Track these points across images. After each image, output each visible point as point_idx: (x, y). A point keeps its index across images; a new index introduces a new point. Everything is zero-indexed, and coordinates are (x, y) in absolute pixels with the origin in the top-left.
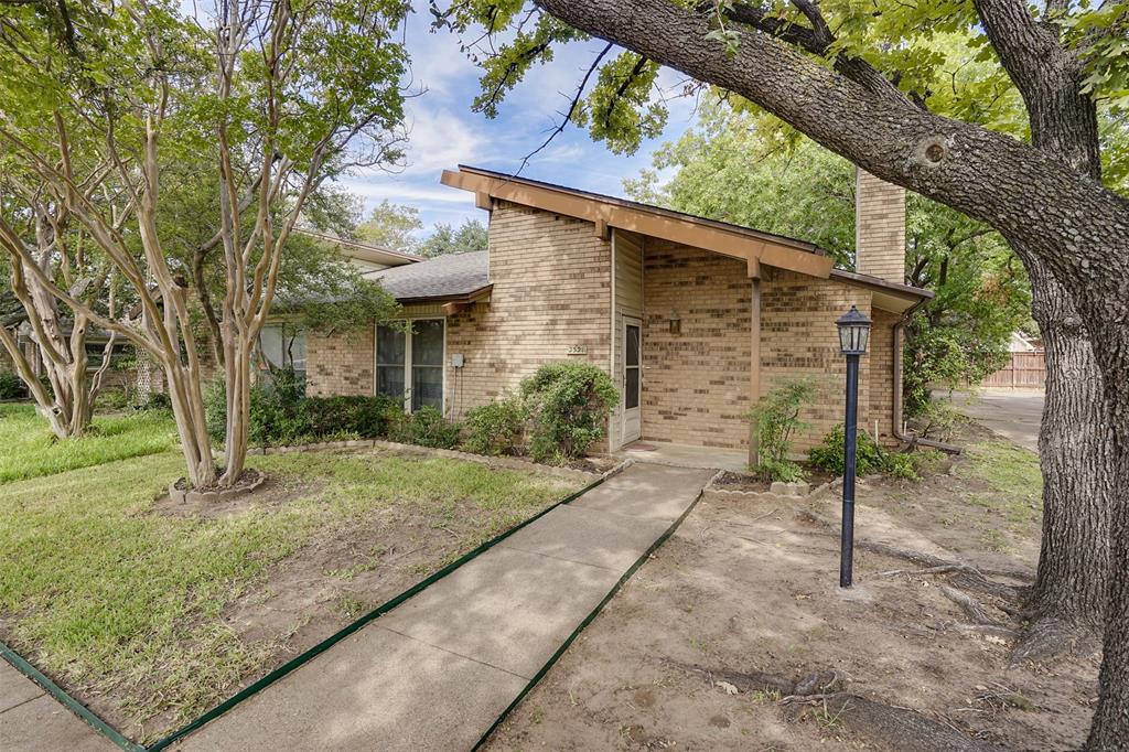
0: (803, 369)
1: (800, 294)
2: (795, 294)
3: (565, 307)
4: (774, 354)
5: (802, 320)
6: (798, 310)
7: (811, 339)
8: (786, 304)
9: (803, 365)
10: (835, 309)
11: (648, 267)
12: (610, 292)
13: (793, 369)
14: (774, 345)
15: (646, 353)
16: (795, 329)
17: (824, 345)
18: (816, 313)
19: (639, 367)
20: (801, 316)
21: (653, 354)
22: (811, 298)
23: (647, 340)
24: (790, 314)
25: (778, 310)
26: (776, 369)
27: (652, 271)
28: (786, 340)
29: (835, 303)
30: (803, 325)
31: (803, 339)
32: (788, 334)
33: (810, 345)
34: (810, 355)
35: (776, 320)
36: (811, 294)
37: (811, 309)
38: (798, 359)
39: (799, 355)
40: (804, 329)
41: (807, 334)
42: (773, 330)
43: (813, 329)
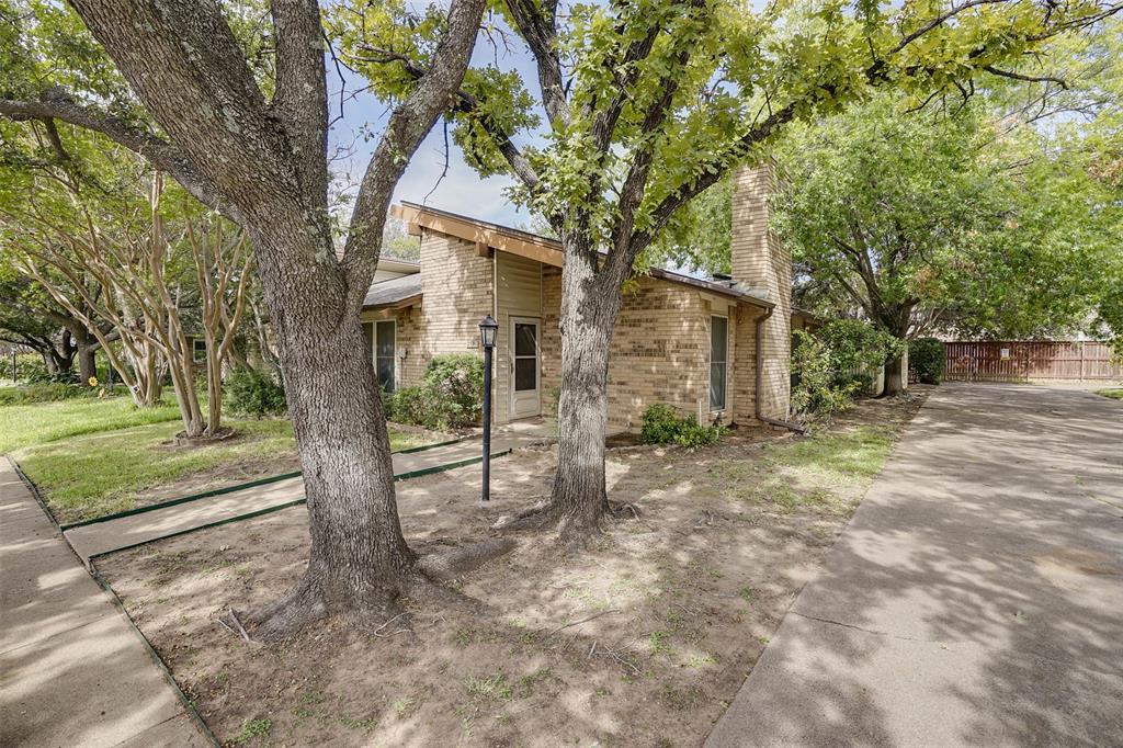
0: (651, 358)
1: (649, 295)
2: (644, 295)
3: (465, 311)
4: (631, 346)
5: (650, 317)
6: (647, 308)
7: (656, 333)
8: (639, 304)
9: (651, 355)
10: (674, 307)
11: (545, 275)
12: (493, 299)
13: (644, 358)
14: (630, 338)
15: (544, 346)
16: (644, 325)
17: (666, 338)
18: (647, 311)
19: (537, 357)
20: (649, 314)
21: (549, 346)
22: (656, 299)
23: (545, 335)
24: (642, 312)
25: (633, 309)
26: (632, 358)
27: (549, 278)
28: (637, 334)
29: (674, 303)
30: (651, 321)
31: (650, 333)
32: (640, 329)
33: (655, 338)
34: (655, 346)
35: (632, 317)
36: (656, 295)
37: (656, 308)
38: (647, 350)
39: (647, 347)
40: (651, 325)
41: (653, 329)
42: (630, 326)
43: (657, 325)
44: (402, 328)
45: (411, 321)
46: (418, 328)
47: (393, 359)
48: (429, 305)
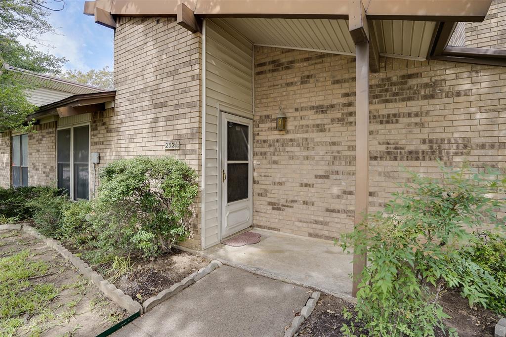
0: (417, 163)
1: (413, 82)
2: (406, 83)
3: (163, 105)
4: (383, 148)
5: (415, 110)
6: (409, 99)
7: (426, 130)
8: (396, 94)
9: (417, 159)
10: (458, 94)
11: (259, 73)
12: (201, 85)
13: (405, 163)
14: (381, 138)
15: (257, 150)
16: (406, 120)
17: (443, 136)
18: (432, 101)
19: (249, 162)
20: (414, 106)
21: (263, 150)
22: (426, 85)
23: (257, 138)
24: (400, 105)
25: (387, 101)
26: (384, 163)
27: (262, 76)
28: (397, 133)
29: (457, 88)
30: (417, 115)
31: (417, 130)
32: (398, 126)
33: (425, 136)
34: (425, 147)
35: (385, 112)
36: (426, 80)
37: (425, 97)
38: (410, 152)
39: (412, 148)
40: (417, 120)
41: (422, 125)
42: (381, 123)
43: (428, 119)
44: (95, 132)
45: (104, 124)
46: (109, 131)
47: (87, 165)
48: (122, 104)
